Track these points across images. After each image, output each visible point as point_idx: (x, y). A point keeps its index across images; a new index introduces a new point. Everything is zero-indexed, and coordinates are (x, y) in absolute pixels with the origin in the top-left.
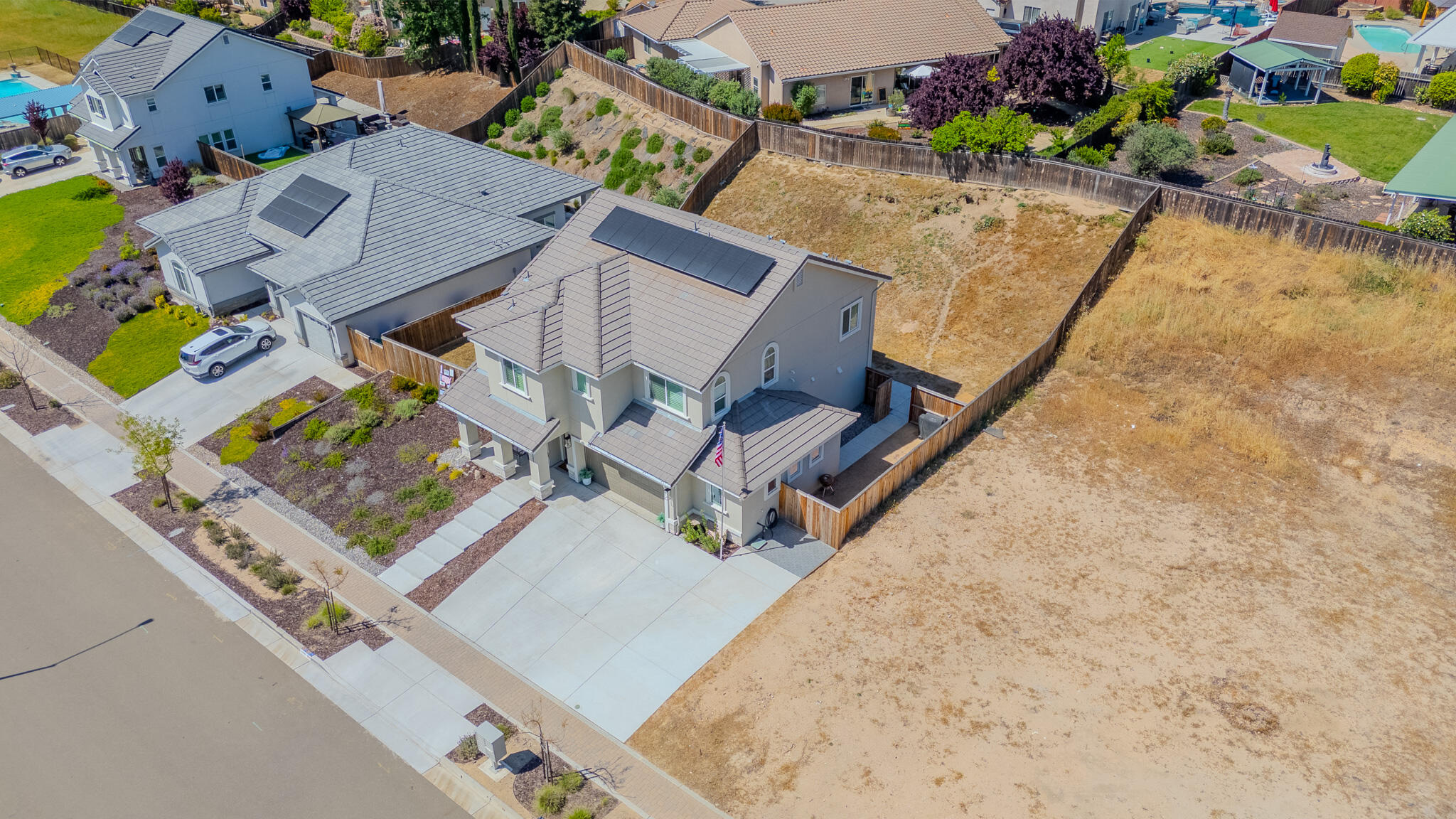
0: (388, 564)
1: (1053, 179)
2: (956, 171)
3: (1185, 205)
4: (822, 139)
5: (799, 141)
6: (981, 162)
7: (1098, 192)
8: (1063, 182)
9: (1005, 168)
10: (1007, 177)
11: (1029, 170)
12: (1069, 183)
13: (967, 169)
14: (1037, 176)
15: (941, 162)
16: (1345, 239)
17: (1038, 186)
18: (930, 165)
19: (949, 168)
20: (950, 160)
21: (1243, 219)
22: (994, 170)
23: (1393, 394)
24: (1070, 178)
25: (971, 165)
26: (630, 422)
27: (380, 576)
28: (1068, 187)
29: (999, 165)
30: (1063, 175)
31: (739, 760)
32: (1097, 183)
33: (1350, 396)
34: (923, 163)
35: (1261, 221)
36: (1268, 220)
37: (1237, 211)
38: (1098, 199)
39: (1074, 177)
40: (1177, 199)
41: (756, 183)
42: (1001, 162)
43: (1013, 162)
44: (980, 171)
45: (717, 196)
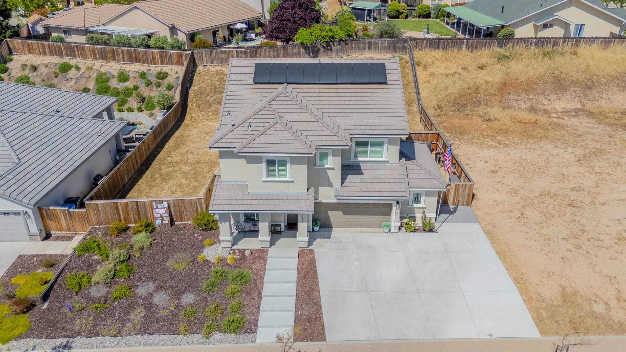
0: (253, 331)
1: (359, 48)
2: (313, 55)
3: (420, 46)
4: (237, 52)
5: (223, 56)
6: (324, 47)
7: (381, 49)
8: (364, 48)
9: (336, 48)
10: (337, 52)
11: (347, 46)
12: (367, 48)
13: (318, 52)
14: (352, 48)
15: (304, 51)
16: (484, 45)
17: (353, 53)
18: (299, 54)
19: (309, 53)
20: (309, 49)
21: (444, 46)
22: (331, 50)
23: (540, 91)
24: (367, 46)
25: (320, 50)
26: (350, 176)
27: (258, 340)
28: (367, 50)
29: (333, 47)
30: (363, 45)
31: (599, 308)
32: (380, 45)
33: (529, 96)
34: (296, 53)
35: (452, 45)
36: (454, 44)
37: (442, 43)
38: (381, 53)
39: (369, 45)
40: (416, 44)
41: (209, 81)
42: (334, 45)
43: (339, 44)
44: (325, 52)
45: (190, 92)
